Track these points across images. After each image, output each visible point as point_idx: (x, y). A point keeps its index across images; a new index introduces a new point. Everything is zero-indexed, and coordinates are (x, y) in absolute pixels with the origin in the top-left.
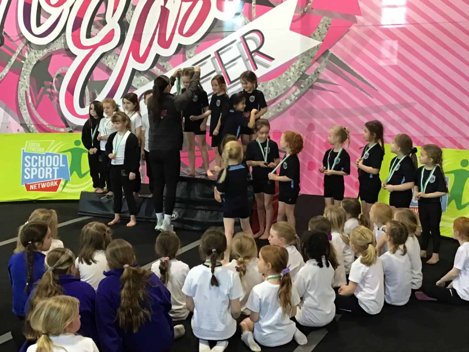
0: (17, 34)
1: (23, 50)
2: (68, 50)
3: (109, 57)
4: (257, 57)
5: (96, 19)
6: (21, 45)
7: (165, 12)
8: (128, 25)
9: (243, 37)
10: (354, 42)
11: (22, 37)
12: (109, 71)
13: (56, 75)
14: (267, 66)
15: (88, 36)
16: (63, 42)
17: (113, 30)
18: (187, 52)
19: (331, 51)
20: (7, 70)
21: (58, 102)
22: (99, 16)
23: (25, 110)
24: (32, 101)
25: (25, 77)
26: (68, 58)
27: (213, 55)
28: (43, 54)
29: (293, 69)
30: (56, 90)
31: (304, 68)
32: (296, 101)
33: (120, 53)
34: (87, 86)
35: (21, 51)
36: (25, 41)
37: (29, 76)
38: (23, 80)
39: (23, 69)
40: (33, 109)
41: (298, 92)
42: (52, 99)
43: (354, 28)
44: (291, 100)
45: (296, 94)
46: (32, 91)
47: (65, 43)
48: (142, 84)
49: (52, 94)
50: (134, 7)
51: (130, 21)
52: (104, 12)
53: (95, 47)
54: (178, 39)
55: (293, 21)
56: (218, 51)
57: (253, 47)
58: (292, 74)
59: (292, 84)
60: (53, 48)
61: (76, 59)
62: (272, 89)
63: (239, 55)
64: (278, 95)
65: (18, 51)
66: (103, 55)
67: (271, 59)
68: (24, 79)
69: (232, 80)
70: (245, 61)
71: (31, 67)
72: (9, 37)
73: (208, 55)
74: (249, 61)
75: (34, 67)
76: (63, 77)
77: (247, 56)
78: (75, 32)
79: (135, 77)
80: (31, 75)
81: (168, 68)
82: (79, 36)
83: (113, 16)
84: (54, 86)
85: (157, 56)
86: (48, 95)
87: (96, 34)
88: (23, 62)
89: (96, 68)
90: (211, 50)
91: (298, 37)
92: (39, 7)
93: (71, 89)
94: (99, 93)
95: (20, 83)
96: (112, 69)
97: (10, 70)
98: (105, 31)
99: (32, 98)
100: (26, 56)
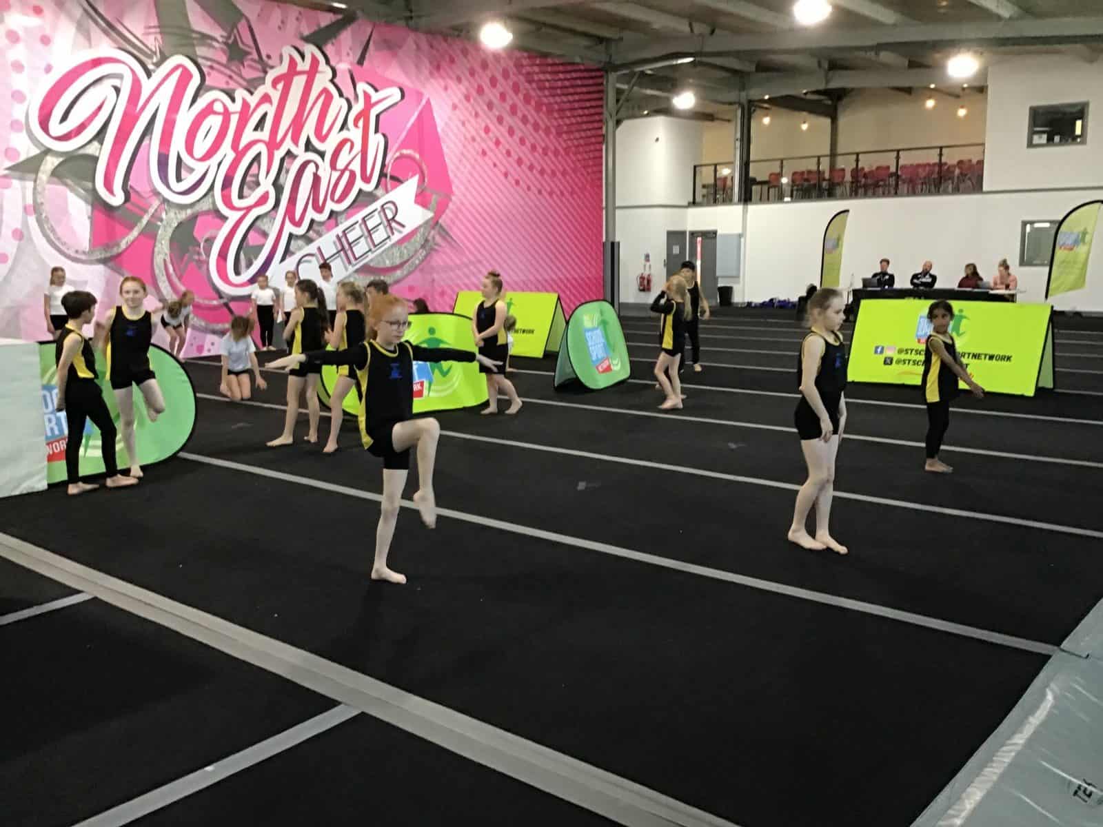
0: (149, 189)
1: (159, 210)
2: (217, 212)
3: (265, 220)
4: (394, 224)
5: (249, 179)
6: (156, 203)
7: (317, 179)
8: (283, 188)
9: (382, 206)
10: (451, 215)
11: (156, 193)
12: (265, 235)
13: (204, 239)
14: (400, 232)
15: (241, 196)
16: (210, 200)
17: (267, 193)
18: (339, 218)
19: (440, 221)
20: (135, 233)
21: (208, 269)
22: (252, 176)
23: (164, 282)
24: (174, 270)
25: (163, 242)
26: (218, 221)
27: (360, 221)
28: (186, 214)
29: (419, 235)
30: (204, 257)
31: (426, 234)
32: (423, 261)
33: (276, 216)
34: (242, 253)
35: (156, 210)
36: (161, 199)
37: (168, 242)
38: (160, 245)
39: (160, 232)
40: (176, 280)
41: (424, 252)
42: (200, 267)
43: (451, 205)
44: (419, 260)
45: (423, 254)
46: (174, 260)
47: (214, 203)
48: (300, 248)
49: (199, 261)
50: (287, 171)
51: (285, 184)
52: (256, 172)
53: (249, 209)
54: (330, 206)
55: (417, 196)
56: (364, 219)
57: (390, 216)
58: (418, 239)
59: (420, 246)
60: (198, 208)
61: (228, 221)
62: (405, 251)
63: (379, 221)
64: (411, 255)
65: (152, 211)
66: (258, 218)
67: (403, 226)
68: (162, 244)
69: (376, 243)
70: (385, 227)
71: (170, 231)
72: (137, 192)
73: (356, 221)
74: (388, 229)
75: (174, 231)
76: (213, 243)
77: (386, 223)
78: (225, 192)
79: (292, 242)
80: (172, 240)
81: (323, 233)
82: (230, 196)
83: (266, 177)
84: (202, 250)
85: (312, 221)
86: (194, 263)
87: (250, 196)
88: (159, 223)
89: (252, 233)
90: (359, 217)
91: (419, 209)
92: (179, 160)
93: (223, 255)
94: (256, 258)
95: (156, 249)
96: (268, 232)
97: (140, 234)
98: (258, 193)
99: (173, 265)
100: (164, 216)
